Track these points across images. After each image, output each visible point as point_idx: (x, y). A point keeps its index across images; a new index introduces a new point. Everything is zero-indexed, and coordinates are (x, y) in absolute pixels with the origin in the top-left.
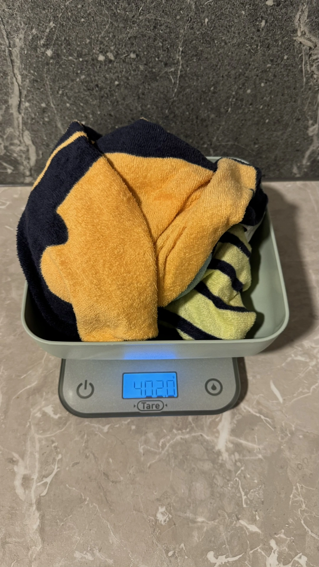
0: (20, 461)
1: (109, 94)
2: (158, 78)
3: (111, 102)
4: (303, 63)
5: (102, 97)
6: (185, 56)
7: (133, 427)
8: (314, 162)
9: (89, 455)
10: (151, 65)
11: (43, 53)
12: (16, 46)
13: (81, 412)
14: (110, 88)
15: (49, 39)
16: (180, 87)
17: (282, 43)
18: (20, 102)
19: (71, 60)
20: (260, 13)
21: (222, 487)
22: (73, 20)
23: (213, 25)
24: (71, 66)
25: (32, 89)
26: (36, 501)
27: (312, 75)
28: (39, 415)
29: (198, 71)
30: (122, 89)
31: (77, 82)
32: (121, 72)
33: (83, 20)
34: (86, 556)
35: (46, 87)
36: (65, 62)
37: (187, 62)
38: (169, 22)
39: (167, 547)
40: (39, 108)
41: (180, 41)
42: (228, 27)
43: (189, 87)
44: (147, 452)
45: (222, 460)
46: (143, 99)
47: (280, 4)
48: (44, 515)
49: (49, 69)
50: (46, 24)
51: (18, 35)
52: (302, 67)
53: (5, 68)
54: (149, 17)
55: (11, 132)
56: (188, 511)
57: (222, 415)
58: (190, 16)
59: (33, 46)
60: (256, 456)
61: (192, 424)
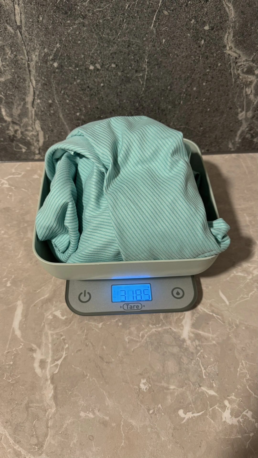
0: (38, 349)
1: (96, 92)
2: (131, 81)
3: (98, 98)
4: (232, 68)
5: (92, 95)
6: (150, 65)
7: (120, 324)
8: (244, 139)
9: (89, 344)
10: (126, 72)
11: (52, 65)
12: (33, 61)
13: (82, 312)
14: (98, 88)
15: (56, 55)
16: (146, 87)
17: (216, 55)
18: (34, 99)
19: (70, 70)
20: (200, 35)
21: (187, 365)
22: (73, 42)
23: (169, 44)
24: (71, 74)
25: (43, 90)
26: (50, 377)
27: (239, 76)
28: (50, 317)
29: (159, 75)
30: (106, 89)
31: (74, 85)
32: (105, 77)
33: (79, 42)
34: (88, 415)
35: (53, 89)
36: (66, 71)
37: (151, 69)
38: (138, 43)
39: (148, 407)
40: (47, 104)
41: (146, 55)
42: (179, 45)
43: (153, 86)
44: (131, 341)
45: (187, 345)
46: (120, 96)
47: (213, 29)
48: (57, 387)
49: (55, 76)
50: (55, 45)
51: (34, 53)
52: (231, 71)
53: (24, 76)
54: (124, 39)
55: (27, 121)
56: (163, 382)
57: (185, 314)
58: (152, 38)
59: (44, 61)
60: (211, 342)
61: (163, 321)
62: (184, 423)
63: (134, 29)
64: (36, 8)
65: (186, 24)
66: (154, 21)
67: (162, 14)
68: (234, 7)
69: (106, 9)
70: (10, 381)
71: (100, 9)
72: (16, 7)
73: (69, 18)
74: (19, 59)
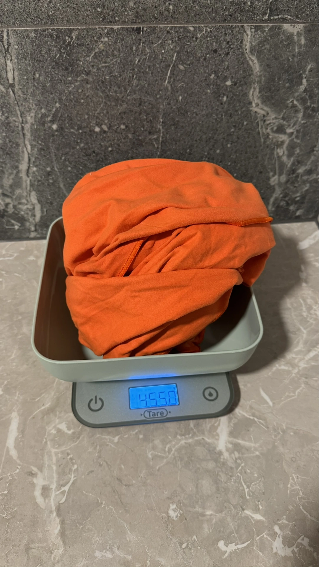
0: (39, 473)
1: (103, 157)
2: (144, 144)
4: (260, 127)
5: (98, 161)
6: (165, 126)
7: (141, 436)
8: (278, 207)
9: (103, 463)
10: (137, 134)
11: (50, 127)
12: (28, 123)
13: (93, 423)
14: (105, 153)
15: (55, 116)
16: (162, 150)
17: (241, 112)
18: (29, 167)
19: (73, 133)
20: (222, 91)
21: (225, 483)
22: (75, 101)
23: (186, 101)
24: (73, 137)
25: (39, 157)
26: (56, 508)
27: (268, 136)
28: (54, 432)
29: (176, 137)
30: (115, 154)
31: (77, 149)
32: (113, 140)
34: (105, 554)
35: (52, 154)
36: (67, 134)
37: (167, 130)
38: (151, 100)
39: (180, 540)
40: (45, 172)
41: (161, 114)
42: (198, 102)
43: (169, 150)
44: (155, 457)
45: (224, 459)
47: (236, 84)
48: (64, 520)
49: (54, 140)
50: (53, 105)
51: (29, 115)
52: (259, 131)
53: (17, 140)
54: (135, 97)
55: (20, 193)
56: (197, 507)
57: (220, 420)
58: (167, 95)
59: (42, 122)
60: (254, 453)
61: (193, 430)
62: (226, 557)
63: (146, 85)
64: (31, 64)
65: (206, 79)
66: (169, 77)
67: (178, 69)
68: (258, 60)
69: (113, 64)
70: (5, 515)
71: (107, 65)
72: (8, 64)
73: (70, 75)
74: (12, 121)
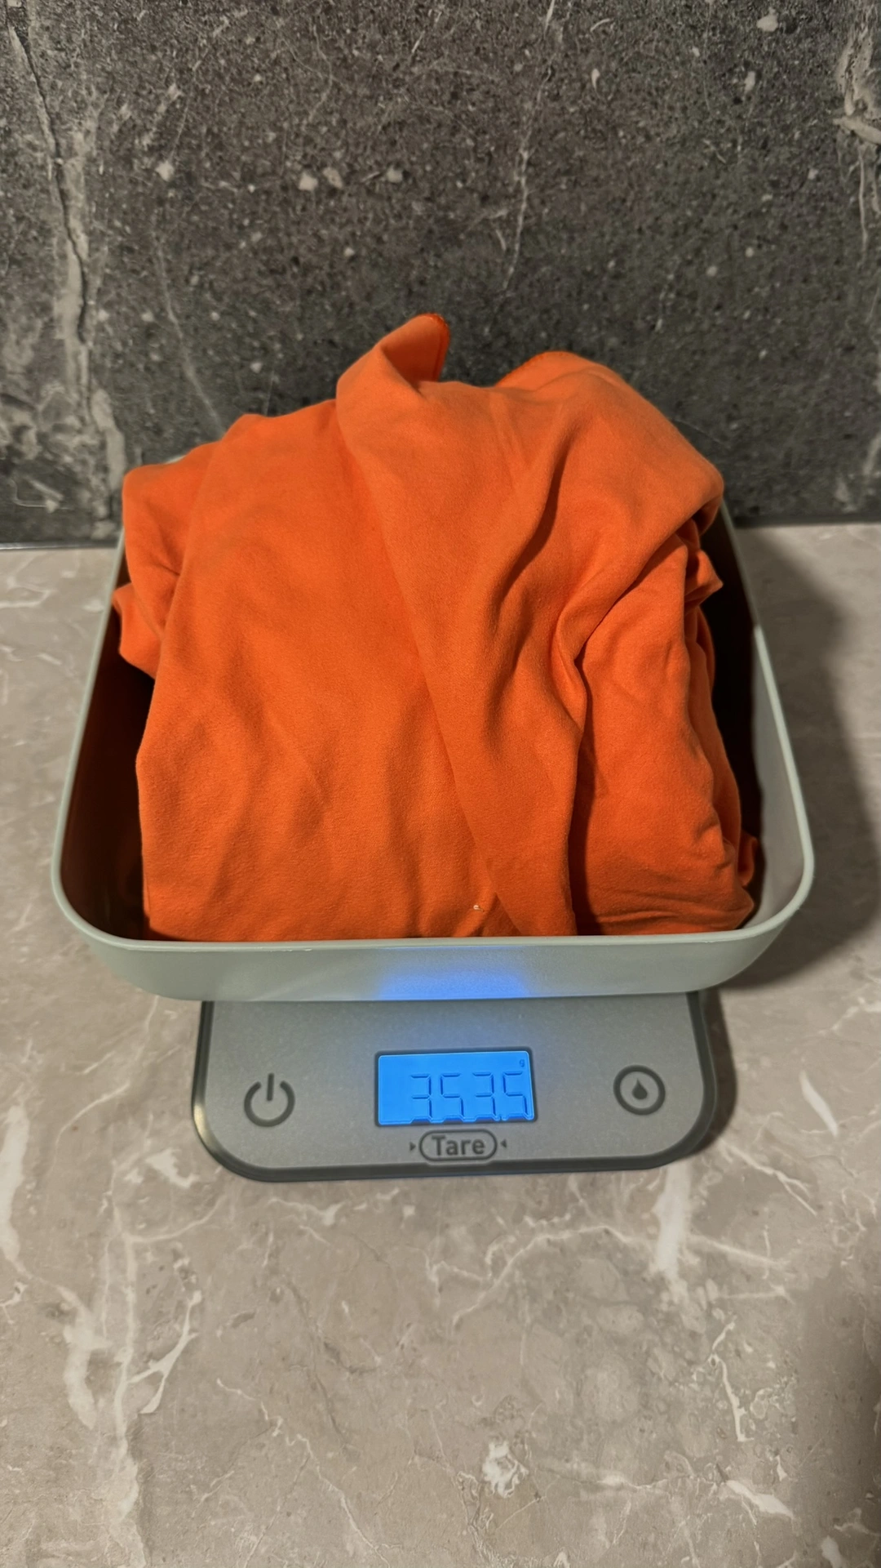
0: (82, 1311)
1: (328, 282)
2: (462, 237)
3: (333, 305)
4: (862, 189)
5: (309, 292)
6: (537, 175)
9: (282, 1292)
10: (443, 200)
11: (149, 172)
12: (76, 154)
13: (257, 1164)
14: (331, 266)
15: (165, 131)
16: (522, 261)
17: (802, 134)
18: (84, 309)
19: (224, 191)
20: (742, 53)
21: (671, 1384)
22: (233, 79)
23: (614, 87)
24: (226, 207)
25: (117, 273)
26: (128, 1430)
28: (134, 1178)
29: (571, 214)
30: (364, 269)
31: (240, 251)
32: (362, 221)
33: (258, 78)
35: (156, 267)
36: (208, 197)
37: (542, 190)
38: (493, 82)
40: (136, 326)
41: (524, 133)
42: (654, 92)
43: (549, 260)
44: (449, 1283)
45: (671, 1303)
47: (795, 28)
48: (152, 1469)
49: (164, 216)
50: (159, 91)
51: (80, 124)
52: (857, 202)
53: (43, 215)
54: (438, 69)
55: (58, 393)
56: (576, 1457)
57: (665, 1172)
58: (550, 63)
59: (122, 153)
60: (769, 1289)
61: (577, 1200)
63: (478, 24)
65: (687, 6)
74: (21, 146)
